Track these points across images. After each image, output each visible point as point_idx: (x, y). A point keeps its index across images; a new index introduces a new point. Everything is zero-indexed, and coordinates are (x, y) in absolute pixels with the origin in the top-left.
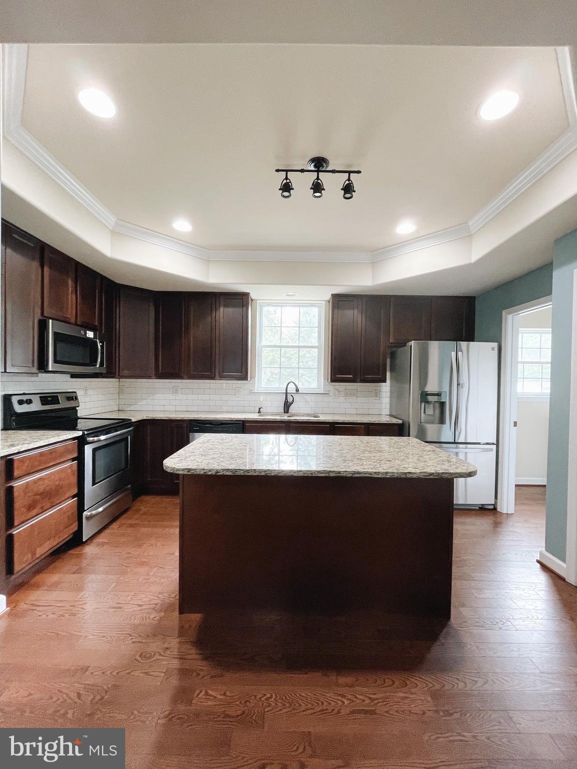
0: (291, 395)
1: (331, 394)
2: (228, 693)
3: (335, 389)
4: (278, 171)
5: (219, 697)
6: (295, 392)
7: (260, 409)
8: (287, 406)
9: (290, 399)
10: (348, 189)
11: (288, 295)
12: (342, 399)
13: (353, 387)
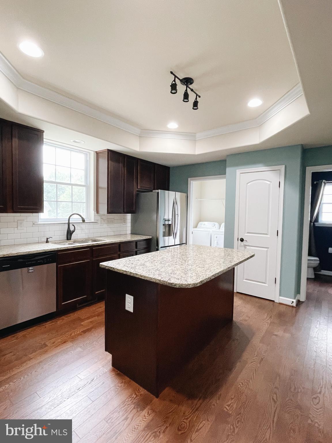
0: (73, 225)
1: (99, 222)
2: (233, 397)
3: (101, 218)
4: (172, 73)
5: (232, 401)
6: (82, 222)
7: (47, 239)
8: (69, 234)
9: (72, 228)
10: (196, 104)
11: (75, 142)
12: (105, 226)
13: (112, 217)
